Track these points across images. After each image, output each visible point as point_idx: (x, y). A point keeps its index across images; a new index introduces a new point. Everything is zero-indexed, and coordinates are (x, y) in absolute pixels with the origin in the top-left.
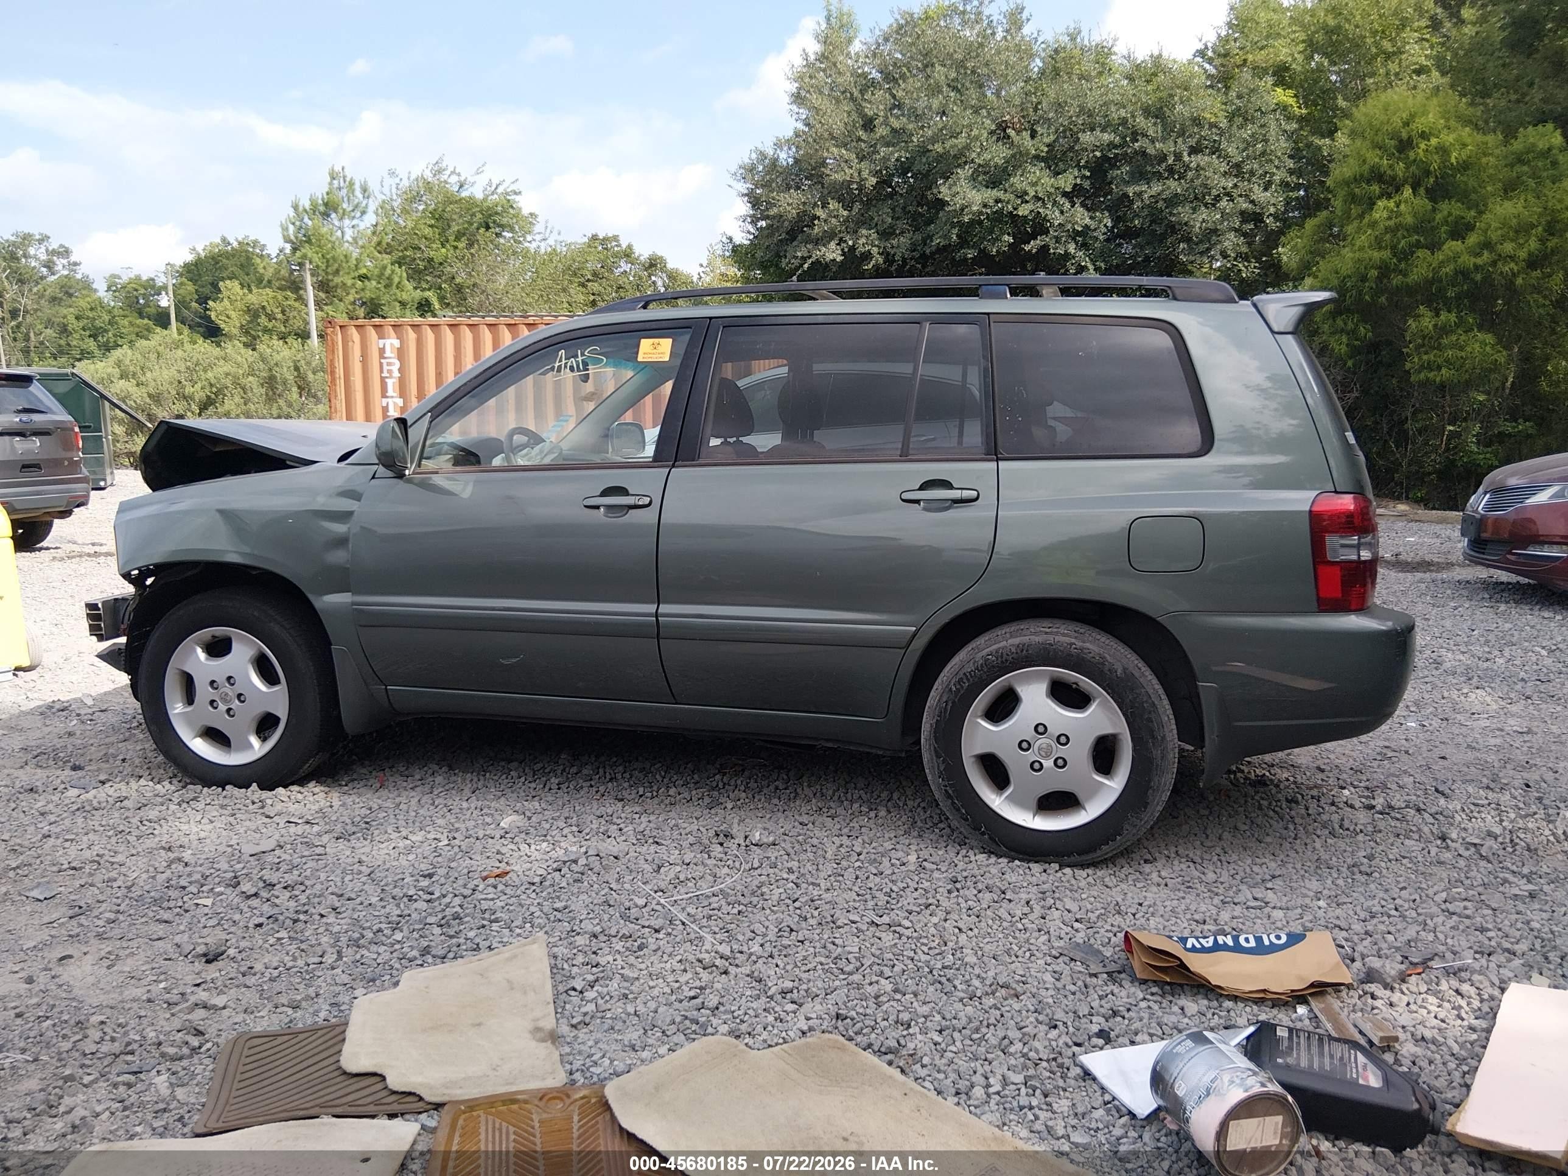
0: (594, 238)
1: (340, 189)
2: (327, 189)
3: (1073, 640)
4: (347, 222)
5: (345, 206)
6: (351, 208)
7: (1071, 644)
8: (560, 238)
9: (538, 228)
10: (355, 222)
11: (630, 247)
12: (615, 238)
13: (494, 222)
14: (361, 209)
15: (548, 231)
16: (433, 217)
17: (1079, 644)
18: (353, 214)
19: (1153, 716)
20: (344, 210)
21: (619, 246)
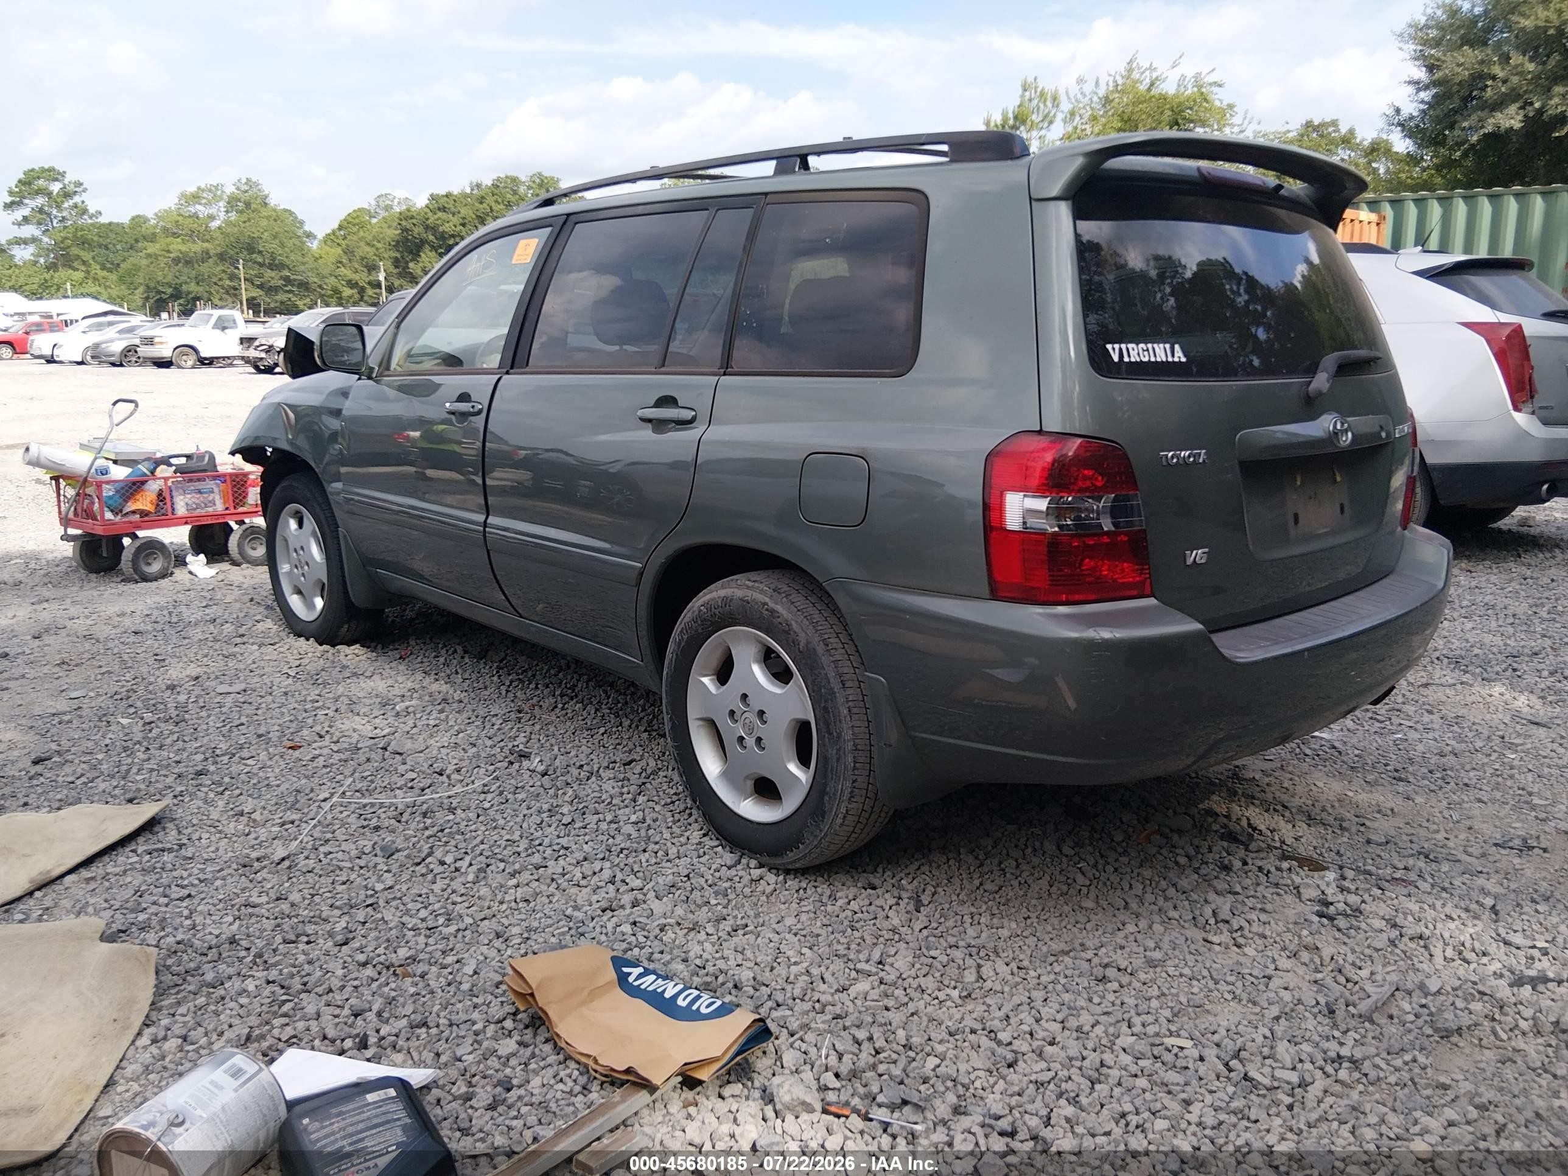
0: (1309, 125)
1: (1030, 100)
2: (1018, 103)
3: (767, 600)
4: (1034, 133)
5: (1034, 117)
6: (1040, 118)
7: (765, 604)
8: (1259, 128)
9: (1237, 120)
10: (1043, 132)
11: (1351, 132)
12: (1334, 123)
13: (1184, 119)
14: (1049, 119)
15: (1246, 122)
16: (1122, 120)
17: (772, 605)
18: (1041, 125)
19: (830, 705)
20: (1032, 122)
21: (1338, 131)
